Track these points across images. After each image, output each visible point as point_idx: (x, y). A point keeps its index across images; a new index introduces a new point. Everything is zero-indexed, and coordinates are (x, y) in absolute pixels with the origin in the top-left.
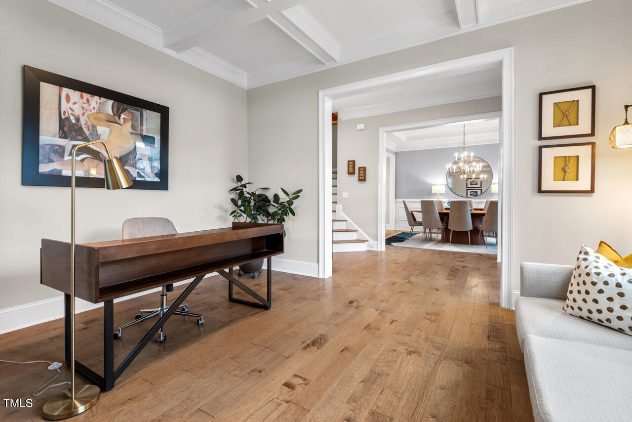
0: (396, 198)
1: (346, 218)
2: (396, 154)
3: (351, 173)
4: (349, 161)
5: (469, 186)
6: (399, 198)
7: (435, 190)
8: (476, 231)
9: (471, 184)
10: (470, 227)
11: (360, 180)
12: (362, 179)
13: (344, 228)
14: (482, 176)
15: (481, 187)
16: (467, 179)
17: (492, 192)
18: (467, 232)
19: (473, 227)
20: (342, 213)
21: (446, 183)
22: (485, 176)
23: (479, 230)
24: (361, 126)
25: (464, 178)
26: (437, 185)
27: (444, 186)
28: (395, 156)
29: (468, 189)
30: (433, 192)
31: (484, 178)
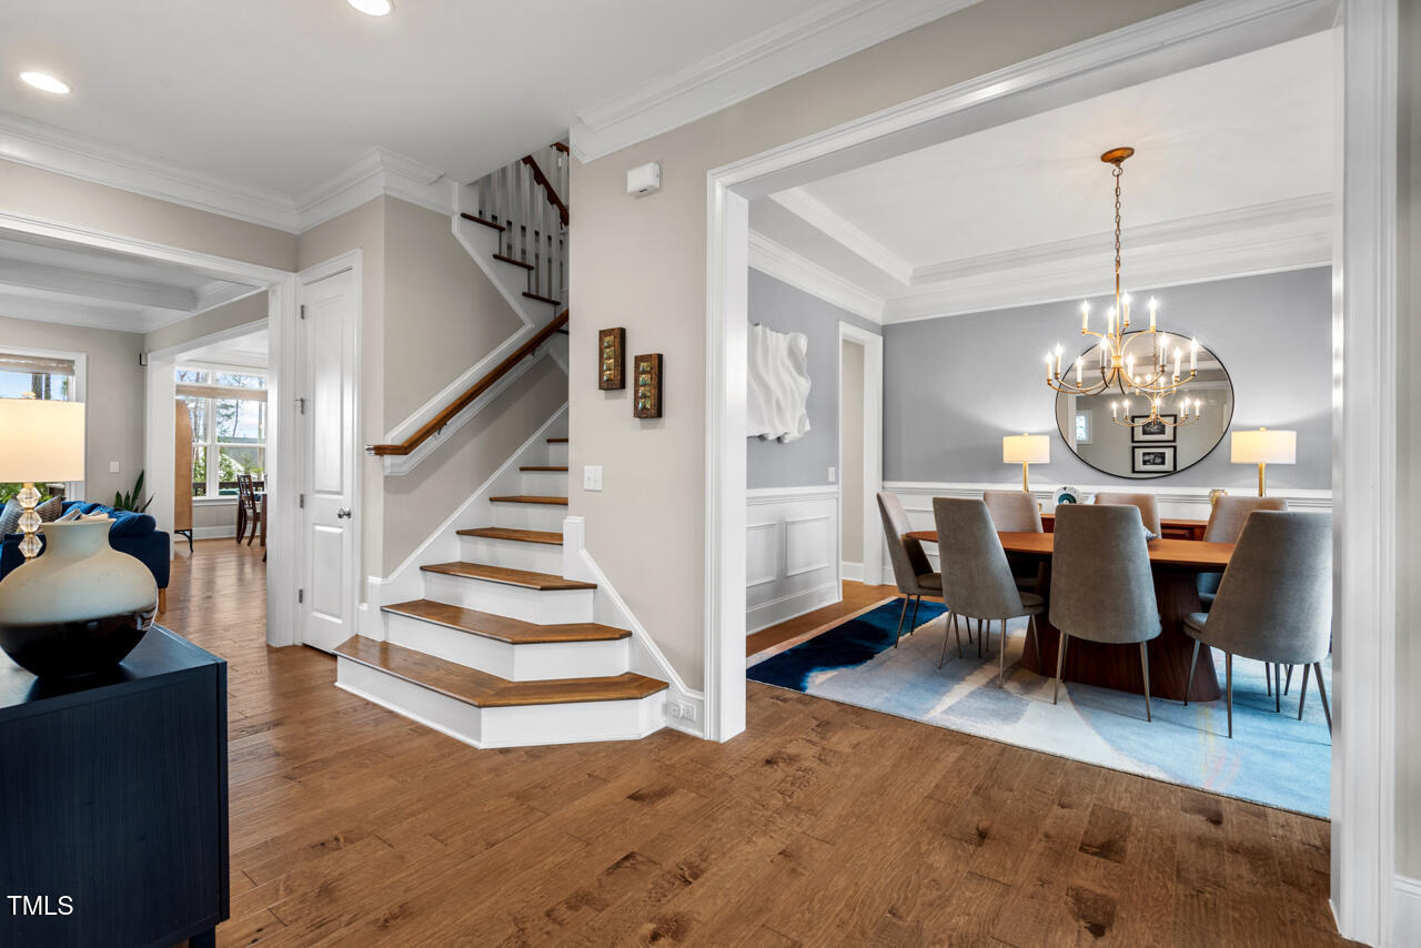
0: (884, 479)
1: (595, 574)
2: (886, 332)
3: (613, 383)
4: (603, 334)
5: (1139, 436)
6: (900, 479)
7: (1013, 450)
8: (1175, 644)
9: (1145, 433)
10: (1150, 625)
11: (641, 414)
12: (652, 409)
13: (587, 617)
14: (1184, 405)
15: (1174, 441)
16: (1133, 418)
17: (1235, 459)
18: (1137, 646)
19: (1163, 622)
20: (584, 554)
21: (1051, 424)
22: (1198, 403)
23: (1192, 642)
24: (642, 177)
25: (1121, 411)
26: (1021, 434)
27: (1046, 439)
28: (881, 338)
29: (1135, 445)
30: (1007, 460)
31: (1192, 409)
